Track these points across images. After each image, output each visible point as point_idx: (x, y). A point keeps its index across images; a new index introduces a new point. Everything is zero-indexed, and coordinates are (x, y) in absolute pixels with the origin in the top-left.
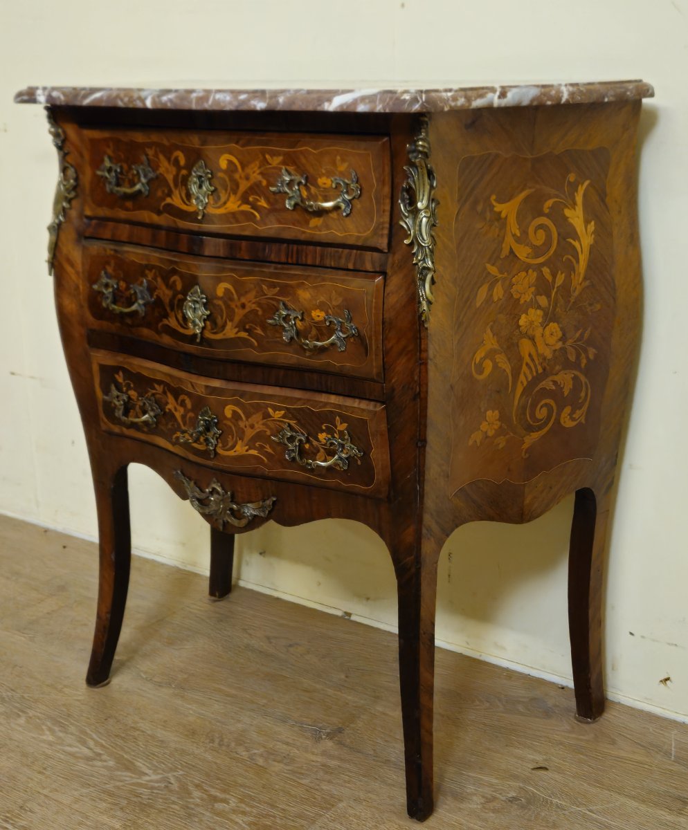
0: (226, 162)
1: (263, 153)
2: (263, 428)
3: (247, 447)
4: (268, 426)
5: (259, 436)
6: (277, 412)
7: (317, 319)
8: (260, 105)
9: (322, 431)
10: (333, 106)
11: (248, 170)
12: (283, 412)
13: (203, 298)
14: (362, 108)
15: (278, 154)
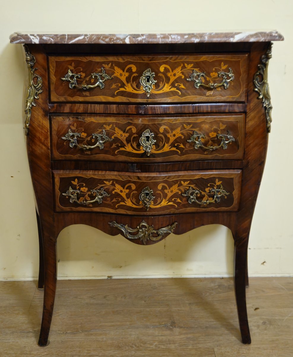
0: (164, 68)
1: (183, 63)
2: (178, 191)
3: (168, 202)
4: (179, 190)
5: (175, 195)
6: (186, 182)
7: (212, 137)
8: (196, 40)
9: (208, 187)
10: (236, 39)
11: (175, 72)
12: (189, 182)
13: (152, 135)
14: (252, 40)
15: (191, 63)
